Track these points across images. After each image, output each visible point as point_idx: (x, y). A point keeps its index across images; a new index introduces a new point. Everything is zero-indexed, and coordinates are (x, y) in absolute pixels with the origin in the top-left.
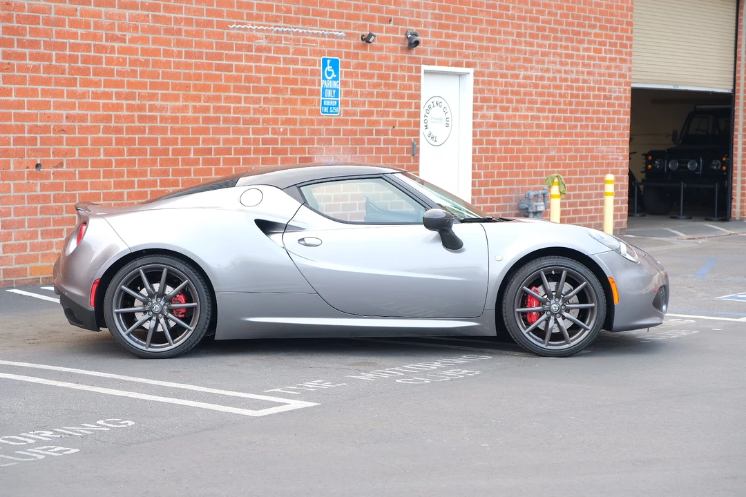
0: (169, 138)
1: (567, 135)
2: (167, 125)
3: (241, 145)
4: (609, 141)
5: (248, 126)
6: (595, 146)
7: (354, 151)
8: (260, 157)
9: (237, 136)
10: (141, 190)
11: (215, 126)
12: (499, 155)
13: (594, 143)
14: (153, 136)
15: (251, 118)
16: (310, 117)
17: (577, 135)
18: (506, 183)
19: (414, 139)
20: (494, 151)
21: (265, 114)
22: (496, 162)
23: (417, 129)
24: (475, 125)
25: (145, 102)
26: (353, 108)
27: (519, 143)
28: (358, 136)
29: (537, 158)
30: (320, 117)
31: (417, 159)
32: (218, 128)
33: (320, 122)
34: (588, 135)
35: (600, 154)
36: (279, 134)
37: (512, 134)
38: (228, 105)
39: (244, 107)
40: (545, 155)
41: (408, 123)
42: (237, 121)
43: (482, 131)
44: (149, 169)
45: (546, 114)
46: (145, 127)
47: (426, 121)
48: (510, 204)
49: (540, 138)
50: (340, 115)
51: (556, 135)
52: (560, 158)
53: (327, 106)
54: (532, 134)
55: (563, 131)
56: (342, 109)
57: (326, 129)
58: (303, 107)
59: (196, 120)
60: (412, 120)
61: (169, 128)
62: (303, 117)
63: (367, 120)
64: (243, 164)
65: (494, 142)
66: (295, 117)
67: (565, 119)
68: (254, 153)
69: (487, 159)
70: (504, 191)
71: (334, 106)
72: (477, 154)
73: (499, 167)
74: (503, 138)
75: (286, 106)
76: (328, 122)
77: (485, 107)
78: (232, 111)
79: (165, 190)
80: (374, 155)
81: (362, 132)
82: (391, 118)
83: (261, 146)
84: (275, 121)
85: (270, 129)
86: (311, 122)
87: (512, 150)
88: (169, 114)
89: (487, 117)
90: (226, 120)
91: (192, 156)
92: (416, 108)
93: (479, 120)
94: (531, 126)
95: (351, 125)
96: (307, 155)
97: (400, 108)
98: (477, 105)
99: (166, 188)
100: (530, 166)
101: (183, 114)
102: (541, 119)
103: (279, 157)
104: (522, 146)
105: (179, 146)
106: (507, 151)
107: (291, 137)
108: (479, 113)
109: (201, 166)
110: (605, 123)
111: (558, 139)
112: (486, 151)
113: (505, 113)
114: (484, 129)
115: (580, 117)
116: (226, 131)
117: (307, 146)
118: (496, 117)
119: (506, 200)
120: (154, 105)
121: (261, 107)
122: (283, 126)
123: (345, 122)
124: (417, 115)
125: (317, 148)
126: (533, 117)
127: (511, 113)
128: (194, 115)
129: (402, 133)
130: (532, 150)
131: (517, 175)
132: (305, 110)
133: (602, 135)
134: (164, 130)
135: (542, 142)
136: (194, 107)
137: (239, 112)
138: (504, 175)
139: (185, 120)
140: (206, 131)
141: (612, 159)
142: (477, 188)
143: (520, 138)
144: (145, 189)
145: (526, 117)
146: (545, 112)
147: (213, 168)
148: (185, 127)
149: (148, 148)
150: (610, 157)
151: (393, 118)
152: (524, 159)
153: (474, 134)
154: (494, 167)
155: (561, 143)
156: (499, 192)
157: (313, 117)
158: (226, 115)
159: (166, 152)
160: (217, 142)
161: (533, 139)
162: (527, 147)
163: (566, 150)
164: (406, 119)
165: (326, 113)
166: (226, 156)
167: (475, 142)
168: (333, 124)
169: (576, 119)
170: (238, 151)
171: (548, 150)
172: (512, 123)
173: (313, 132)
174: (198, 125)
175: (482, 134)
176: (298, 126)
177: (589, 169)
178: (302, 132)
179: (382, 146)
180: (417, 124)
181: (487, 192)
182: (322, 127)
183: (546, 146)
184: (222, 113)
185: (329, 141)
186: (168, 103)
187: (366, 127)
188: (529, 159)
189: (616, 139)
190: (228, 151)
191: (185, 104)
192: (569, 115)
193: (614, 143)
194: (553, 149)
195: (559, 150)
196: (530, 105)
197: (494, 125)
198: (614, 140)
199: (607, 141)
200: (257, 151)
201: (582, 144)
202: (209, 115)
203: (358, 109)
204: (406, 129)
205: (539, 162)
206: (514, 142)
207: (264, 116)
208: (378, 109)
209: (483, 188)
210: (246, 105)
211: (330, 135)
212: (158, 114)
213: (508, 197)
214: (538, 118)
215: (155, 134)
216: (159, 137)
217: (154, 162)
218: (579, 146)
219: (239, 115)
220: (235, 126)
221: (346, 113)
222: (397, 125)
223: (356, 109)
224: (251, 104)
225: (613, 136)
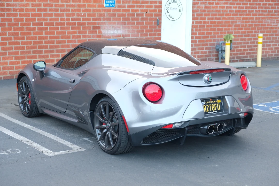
0: (18, 18)
1: (247, 15)
2: (17, 13)
3: (60, 21)
4: (272, 17)
5: (63, 13)
6: (263, 20)
7: (125, 23)
8: (71, 26)
9: (57, 17)
10: (3, 41)
11: (44, 13)
12: (207, 24)
13: (263, 18)
14: (9, 17)
15: (65, 9)
16: (99, 8)
17: (253, 15)
18: (211, 37)
19: (159, 18)
20: (204, 22)
21: (73, 7)
22: (205, 28)
23: (160, 13)
24: (193, 11)
25: (4, 2)
26: (124, 4)
27: (219, 19)
28: (126, 17)
29: (229, 26)
30: (104, 8)
31: (160, 27)
32: (46, 14)
33: (105, 11)
34: (260, 15)
35: (266, 24)
36: (81, 16)
37: (215, 15)
38: (51, 3)
39: (61, 4)
40: (234, 24)
41: (155, 11)
42: (57, 10)
43: (198, 14)
44: (7, 32)
45: (236, 6)
46: (5, 13)
47: (167, 10)
48: (213, 46)
49: (232, 17)
50: (116, 7)
51: (241, 15)
52: (243, 26)
53: (108, 3)
54: (227, 15)
55: (245, 13)
56: (117, 4)
57: (108, 14)
58: (95, 4)
59: (34, 10)
60: (157, 9)
61: (18, 14)
62: (94, 8)
63: (132, 10)
64: (61, 30)
65: (205, 19)
66: (90, 8)
67: (246, 8)
68: (67, 25)
69: (200, 26)
70: (210, 41)
71: (112, 3)
72: (195, 24)
73: (207, 30)
74: (209, 17)
75: (85, 4)
76: (109, 10)
77: (200, 3)
78: (54, 6)
79: (16, 42)
80: (135, 25)
81: (128, 15)
82: (145, 8)
83: (71, 21)
84: (79, 10)
85: (76, 14)
86: (100, 11)
87: (215, 22)
88: (18, 7)
89: (201, 7)
90: (50, 10)
91: (32, 26)
92: (159, 4)
93: (196, 9)
94: (226, 11)
95: (122, 12)
96: (97, 26)
97: (150, 4)
98: (195, 2)
99: (18, 41)
100: (225, 29)
101: (26, 8)
102: (232, 8)
103: (81, 27)
104: (221, 20)
105: (24, 22)
106: (211, 22)
107: (88, 17)
108: (196, 6)
109: (37, 31)
110: (270, 9)
111: (242, 17)
112: (201, 22)
113: (211, 5)
114: (199, 13)
115: (255, 7)
116: (51, 15)
117: (97, 22)
118: (206, 7)
119: (210, 45)
120: (9, 3)
121: (70, 4)
122: (83, 13)
123: (119, 11)
124: (161, 7)
125: (103, 22)
126: (227, 7)
127: (214, 5)
128: (32, 8)
129: (151, 15)
130: (226, 22)
131: (218, 33)
132: (96, 5)
133: (268, 15)
134: (16, 15)
135: (233, 18)
136: (32, 5)
137: (58, 6)
138: (211, 33)
139: (27, 10)
140: (40, 15)
141: (273, 26)
142: (194, 39)
143: (220, 17)
144: (6, 41)
145: (224, 7)
146: (235, 4)
147: (44, 31)
148: (27, 13)
149: (7, 23)
150: (272, 25)
151: (146, 9)
152: (222, 26)
153: (193, 15)
154: (204, 30)
155: (243, 19)
156: (207, 41)
157: (100, 8)
158: (51, 8)
159: (17, 24)
160: (46, 20)
161: (227, 17)
162: (224, 21)
163: (246, 22)
164: (154, 8)
165: (108, 6)
166: (51, 26)
167: (193, 19)
168: (112, 11)
169: (253, 8)
170: (57, 24)
171: (236, 22)
172: (215, 10)
173: (101, 15)
174: (34, 13)
175: (197, 15)
176: (92, 12)
177: (260, 30)
178: (94, 15)
179: (140, 21)
180: (161, 11)
181: (199, 41)
182: (106, 13)
183: (235, 20)
184: (48, 7)
185: (110, 19)
186: (17, 3)
187: (131, 12)
188: (225, 26)
189: (276, 16)
190: (53, 24)
191: (27, 3)
192: (248, 6)
193: (275, 18)
194: (239, 22)
195: (243, 22)
196: (226, 2)
197: (205, 11)
198: (275, 17)
199: (271, 17)
200: (68, 24)
201: (256, 19)
202: (41, 8)
203: (126, 5)
204: (154, 13)
205: (230, 28)
206: (216, 19)
207: (73, 8)
208: (137, 4)
209: (198, 40)
210: (62, 3)
211: (110, 16)
212: (12, 8)
213: (212, 43)
214: (231, 7)
215: (11, 17)
216: (13, 18)
217: (10, 29)
218: (254, 20)
219: (58, 8)
220: (56, 12)
221: (119, 6)
222: (149, 11)
223: (125, 4)
224: (65, 2)
225: (275, 15)
